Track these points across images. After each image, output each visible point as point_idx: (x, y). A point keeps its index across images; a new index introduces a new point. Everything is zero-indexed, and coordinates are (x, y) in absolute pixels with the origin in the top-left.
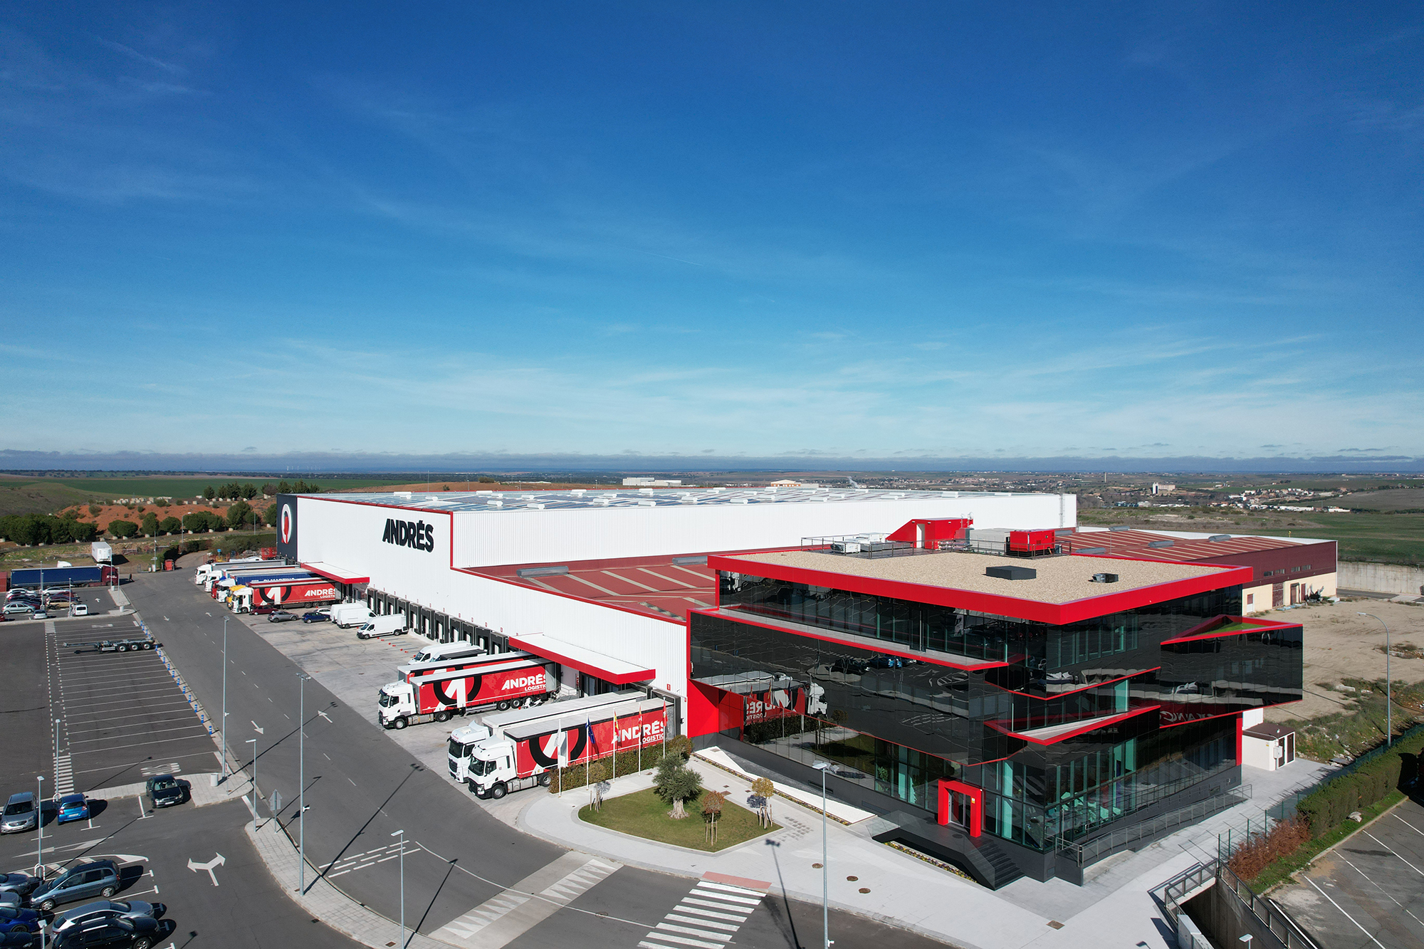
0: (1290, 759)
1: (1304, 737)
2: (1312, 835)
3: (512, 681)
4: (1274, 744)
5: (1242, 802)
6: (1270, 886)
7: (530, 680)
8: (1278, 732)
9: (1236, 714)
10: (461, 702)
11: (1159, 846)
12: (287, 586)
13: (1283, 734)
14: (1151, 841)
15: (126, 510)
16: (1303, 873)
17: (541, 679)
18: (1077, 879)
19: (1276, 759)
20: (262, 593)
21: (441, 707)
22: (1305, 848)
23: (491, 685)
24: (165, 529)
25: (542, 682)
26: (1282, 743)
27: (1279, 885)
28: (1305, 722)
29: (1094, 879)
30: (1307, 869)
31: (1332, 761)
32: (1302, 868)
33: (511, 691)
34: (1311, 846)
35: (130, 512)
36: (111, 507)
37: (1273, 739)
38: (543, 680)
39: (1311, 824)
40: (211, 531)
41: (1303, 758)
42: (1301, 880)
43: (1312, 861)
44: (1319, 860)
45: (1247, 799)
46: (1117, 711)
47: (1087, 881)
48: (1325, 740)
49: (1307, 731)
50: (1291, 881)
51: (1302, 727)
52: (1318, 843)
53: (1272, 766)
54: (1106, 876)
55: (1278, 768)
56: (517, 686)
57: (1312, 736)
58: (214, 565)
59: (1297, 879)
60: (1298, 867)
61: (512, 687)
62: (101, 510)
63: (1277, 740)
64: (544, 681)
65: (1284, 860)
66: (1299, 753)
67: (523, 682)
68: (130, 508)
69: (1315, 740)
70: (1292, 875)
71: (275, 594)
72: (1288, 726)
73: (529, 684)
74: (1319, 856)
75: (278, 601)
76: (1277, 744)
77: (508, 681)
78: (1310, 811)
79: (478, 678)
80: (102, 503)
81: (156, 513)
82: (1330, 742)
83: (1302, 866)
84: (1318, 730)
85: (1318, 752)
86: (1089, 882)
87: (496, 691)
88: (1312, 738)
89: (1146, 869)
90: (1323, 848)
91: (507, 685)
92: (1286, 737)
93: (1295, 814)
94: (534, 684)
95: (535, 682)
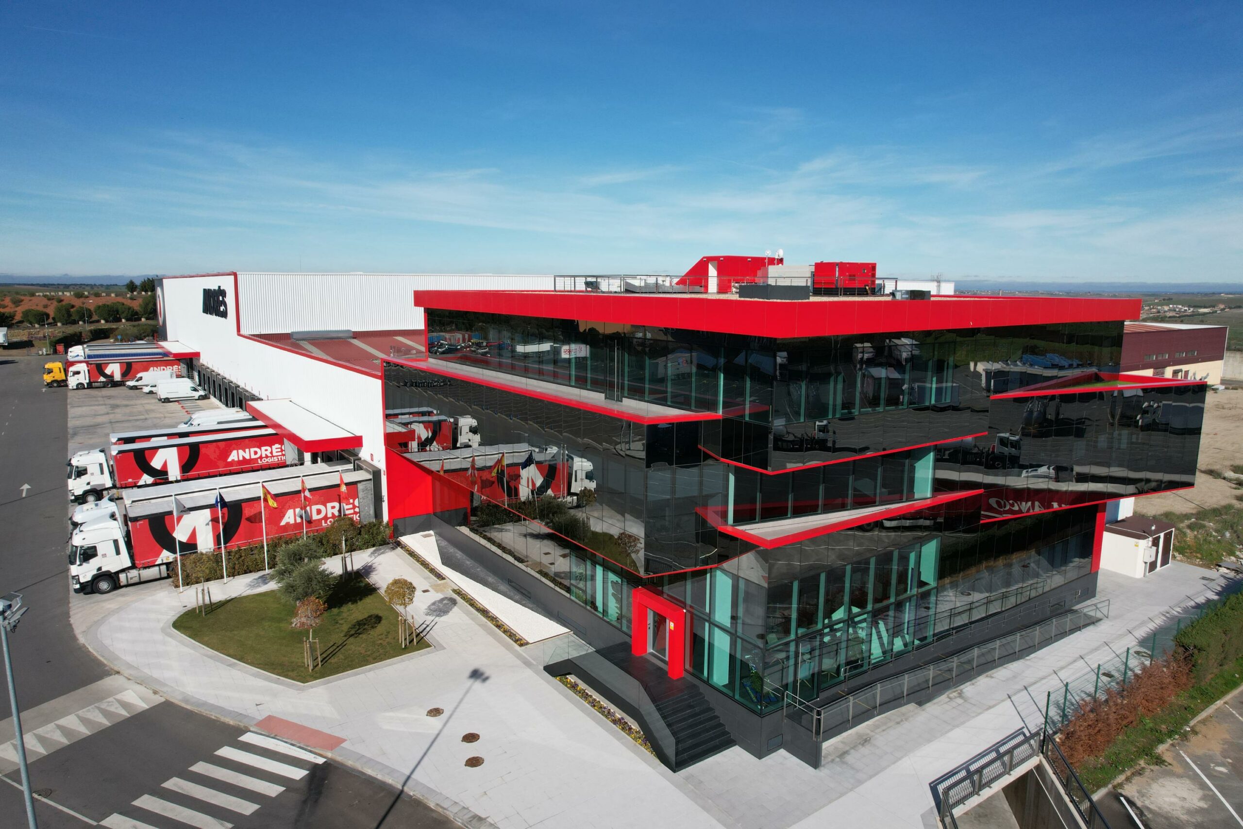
0: (1165, 562)
1: (1185, 534)
2: (1193, 681)
3: (241, 452)
4: (1145, 544)
5: (1093, 623)
6: (1123, 771)
7: (265, 451)
8: (1153, 528)
9: (1097, 505)
10: (174, 472)
11: (961, 695)
12: (127, 363)
13: (1158, 531)
14: (947, 688)
15: (45, 301)
16: (1179, 744)
17: (279, 450)
18: (814, 759)
19: (1146, 563)
20: (99, 369)
21: (146, 479)
22: (1183, 701)
23: (213, 456)
24: (77, 318)
25: (280, 454)
26: (1155, 543)
27: (1138, 767)
28: (1187, 516)
29: (843, 754)
30: (1185, 737)
31: (1220, 566)
32: (1177, 737)
33: (239, 463)
34: (1193, 698)
35: (49, 303)
36: (32, 298)
37: (1144, 538)
38: (282, 451)
39: (1193, 666)
40: (123, 320)
41: (1181, 561)
42: (1174, 759)
43: (1192, 723)
44: (1204, 722)
45: (1100, 620)
46: (916, 497)
47: (830, 758)
48: (1212, 539)
49: (1190, 527)
50: (1159, 761)
51: (1182, 522)
52: (1203, 693)
53: (1138, 571)
54: (865, 750)
55: (1147, 574)
56: (248, 457)
57: (1196, 533)
58: (85, 346)
59: (1168, 757)
60: (1170, 734)
61: (241, 458)
62: (22, 301)
63: (1151, 539)
64: (284, 453)
65: (1149, 723)
66: (1176, 554)
67: (256, 453)
68: (49, 299)
69: (1199, 539)
70: (1161, 749)
71: (114, 370)
72: (1165, 520)
73: (264, 456)
74: (1203, 715)
75: (117, 377)
76: (1150, 544)
77: (234, 453)
78: (1195, 647)
79: (195, 448)
80: (25, 295)
81: (74, 304)
82: (1219, 541)
83: (1176, 733)
84: (1204, 526)
85: (1202, 554)
86: (833, 761)
87: (220, 463)
88: (1195, 536)
89: (930, 736)
90: (1212, 700)
91: (234, 456)
92: (1162, 535)
93: (1171, 644)
94: (269, 455)
95: (271, 453)
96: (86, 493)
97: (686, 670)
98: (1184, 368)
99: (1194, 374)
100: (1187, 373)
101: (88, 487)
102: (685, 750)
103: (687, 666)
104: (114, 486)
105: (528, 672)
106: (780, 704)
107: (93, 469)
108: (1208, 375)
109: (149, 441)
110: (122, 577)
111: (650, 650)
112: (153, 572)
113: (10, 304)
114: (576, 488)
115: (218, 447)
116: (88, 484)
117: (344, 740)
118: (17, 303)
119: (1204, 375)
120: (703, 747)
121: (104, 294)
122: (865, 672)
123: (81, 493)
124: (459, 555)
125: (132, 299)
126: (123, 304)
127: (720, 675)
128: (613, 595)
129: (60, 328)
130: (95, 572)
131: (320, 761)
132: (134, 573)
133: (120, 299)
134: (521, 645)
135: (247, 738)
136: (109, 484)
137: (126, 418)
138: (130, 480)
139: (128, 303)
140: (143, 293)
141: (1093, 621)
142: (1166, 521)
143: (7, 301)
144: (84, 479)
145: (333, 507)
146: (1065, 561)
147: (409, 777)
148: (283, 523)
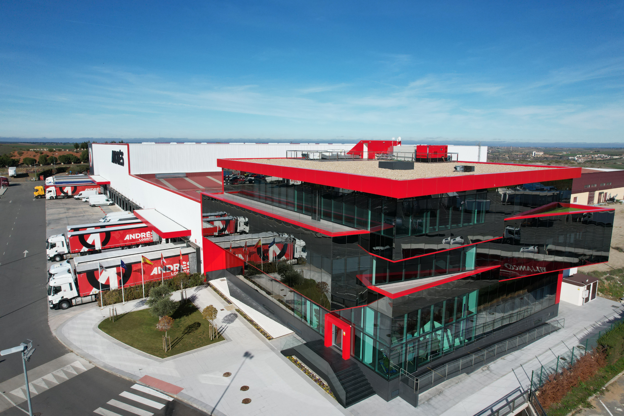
0: (593, 297)
1: (604, 282)
2: (607, 363)
3: (131, 235)
4: (583, 289)
5: (556, 330)
6: (571, 411)
7: (142, 235)
8: (587, 281)
9: (558, 272)
10: (98, 246)
11: (488, 369)
12: (74, 186)
13: (590, 282)
14: (482, 365)
15: (34, 154)
16: (599, 396)
17: (150, 234)
18: (414, 402)
19: (583, 298)
20: (61, 189)
21: (85, 249)
22: (602, 373)
23: (117, 238)
24: (50, 162)
25: (150, 236)
26: (588, 288)
27: (578, 409)
28: (605, 273)
29: (429, 400)
30: (602, 393)
31: (622, 300)
32: (598, 393)
33: (130, 241)
34: (607, 371)
35: (36, 154)
36: (28, 152)
37: (583, 286)
38: (151, 235)
39: (607, 355)
40: (72, 163)
41: (602, 296)
42: (597, 404)
43: (606, 385)
44: (612, 385)
45: (560, 328)
46: (467, 269)
47: (422, 402)
48: (618, 285)
49: (606, 279)
50: (589, 406)
51: (602, 276)
52: (612, 369)
53: (579, 302)
54: (440, 398)
55: (584, 304)
56: (134, 238)
57: (609, 282)
58: (54, 177)
59: (593, 404)
60: (595, 391)
61: (131, 239)
62: (23, 153)
63: (586, 286)
64: (152, 236)
65: (584, 385)
66: (599, 293)
67: (138, 236)
68: (36, 152)
69: (611, 285)
70: (590, 399)
71: (68, 190)
73: (142, 237)
74: (612, 381)
75: (70, 193)
76: (586, 288)
77: (128, 236)
78: (608, 346)
79: (108, 234)
80: (25, 150)
81: (48, 155)
82: (621, 286)
83: (598, 391)
84: (613, 279)
85: (612, 293)
86: (424, 403)
87: (121, 241)
88: (609, 284)
89: (472, 391)
90: (616, 373)
91: (127, 237)
92: (592, 284)
93: (595, 345)
94: (145, 237)
95: (146, 236)
96: (55, 256)
97: (351, 356)
98: (605, 191)
99: (610, 194)
100: (606, 194)
101: (56, 253)
102: (351, 397)
103: (352, 354)
104: (69, 253)
105: (273, 354)
106: (398, 374)
107: (59, 244)
108: (617, 195)
109: (86, 230)
110: (73, 301)
111: (333, 344)
112: (88, 299)
113: (18, 155)
114: (297, 255)
115: (119, 233)
116: (57, 251)
117: (182, 389)
118: (21, 154)
119: (615, 195)
120: (359, 395)
121: (63, 150)
122: (440, 357)
123: (53, 256)
124: (239, 290)
125: (77, 152)
126: (73, 155)
127: (368, 358)
128: (315, 315)
129: (41, 167)
130: (60, 299)
131: (171, 399)
132: (79, 299)
133: (71, 153)
134: (270, 339)
135: (135, 387)
136: (66, 252)
137: (74, 215)
138: (77, 250)
139: (75, 154)
140: (82, 149)
141: (556, 329)
142: (593, 276)
143: (16, 153)
144: (55, 249)
145: (177, 266)
146: (542, 297)
147: (214, 409)
148: (152, 274)
